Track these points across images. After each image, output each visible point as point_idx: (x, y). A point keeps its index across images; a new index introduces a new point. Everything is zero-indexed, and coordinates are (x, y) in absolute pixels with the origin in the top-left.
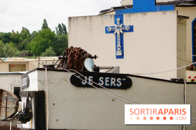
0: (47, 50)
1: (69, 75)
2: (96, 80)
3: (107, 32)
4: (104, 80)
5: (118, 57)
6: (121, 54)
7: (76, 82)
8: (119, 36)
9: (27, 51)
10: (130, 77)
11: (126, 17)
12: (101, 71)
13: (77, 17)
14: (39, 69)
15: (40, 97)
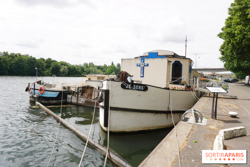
0: (113, 73)
1: (120, 83)
2: (132, 86)
3: (137, 66)
4: (136, 87)
5: (141, 77)
6: (142, 75)
7: (123, 87)
8: (142, 68)
9: (106, 73)
10: (147, 86)
11: (145, 60)
12: (134, 82)
13: (125, 59)
14: (107, 80)
15: (107, 92)
